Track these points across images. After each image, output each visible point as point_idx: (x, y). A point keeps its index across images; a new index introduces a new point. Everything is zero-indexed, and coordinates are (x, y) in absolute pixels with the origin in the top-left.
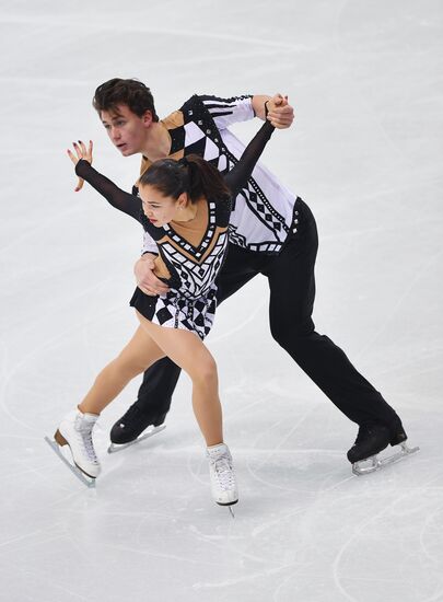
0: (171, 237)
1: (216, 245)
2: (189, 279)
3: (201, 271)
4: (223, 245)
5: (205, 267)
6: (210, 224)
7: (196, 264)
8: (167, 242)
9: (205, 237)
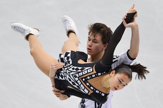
0: (95, 74)
1: (85, 88)
2: (75, 70)
3: (76, 77)
4: (83, 90)
5: (77, 79)
6: (96, 90)
7: (80, 76)
8: (93, 71)
9: (91, 86)
